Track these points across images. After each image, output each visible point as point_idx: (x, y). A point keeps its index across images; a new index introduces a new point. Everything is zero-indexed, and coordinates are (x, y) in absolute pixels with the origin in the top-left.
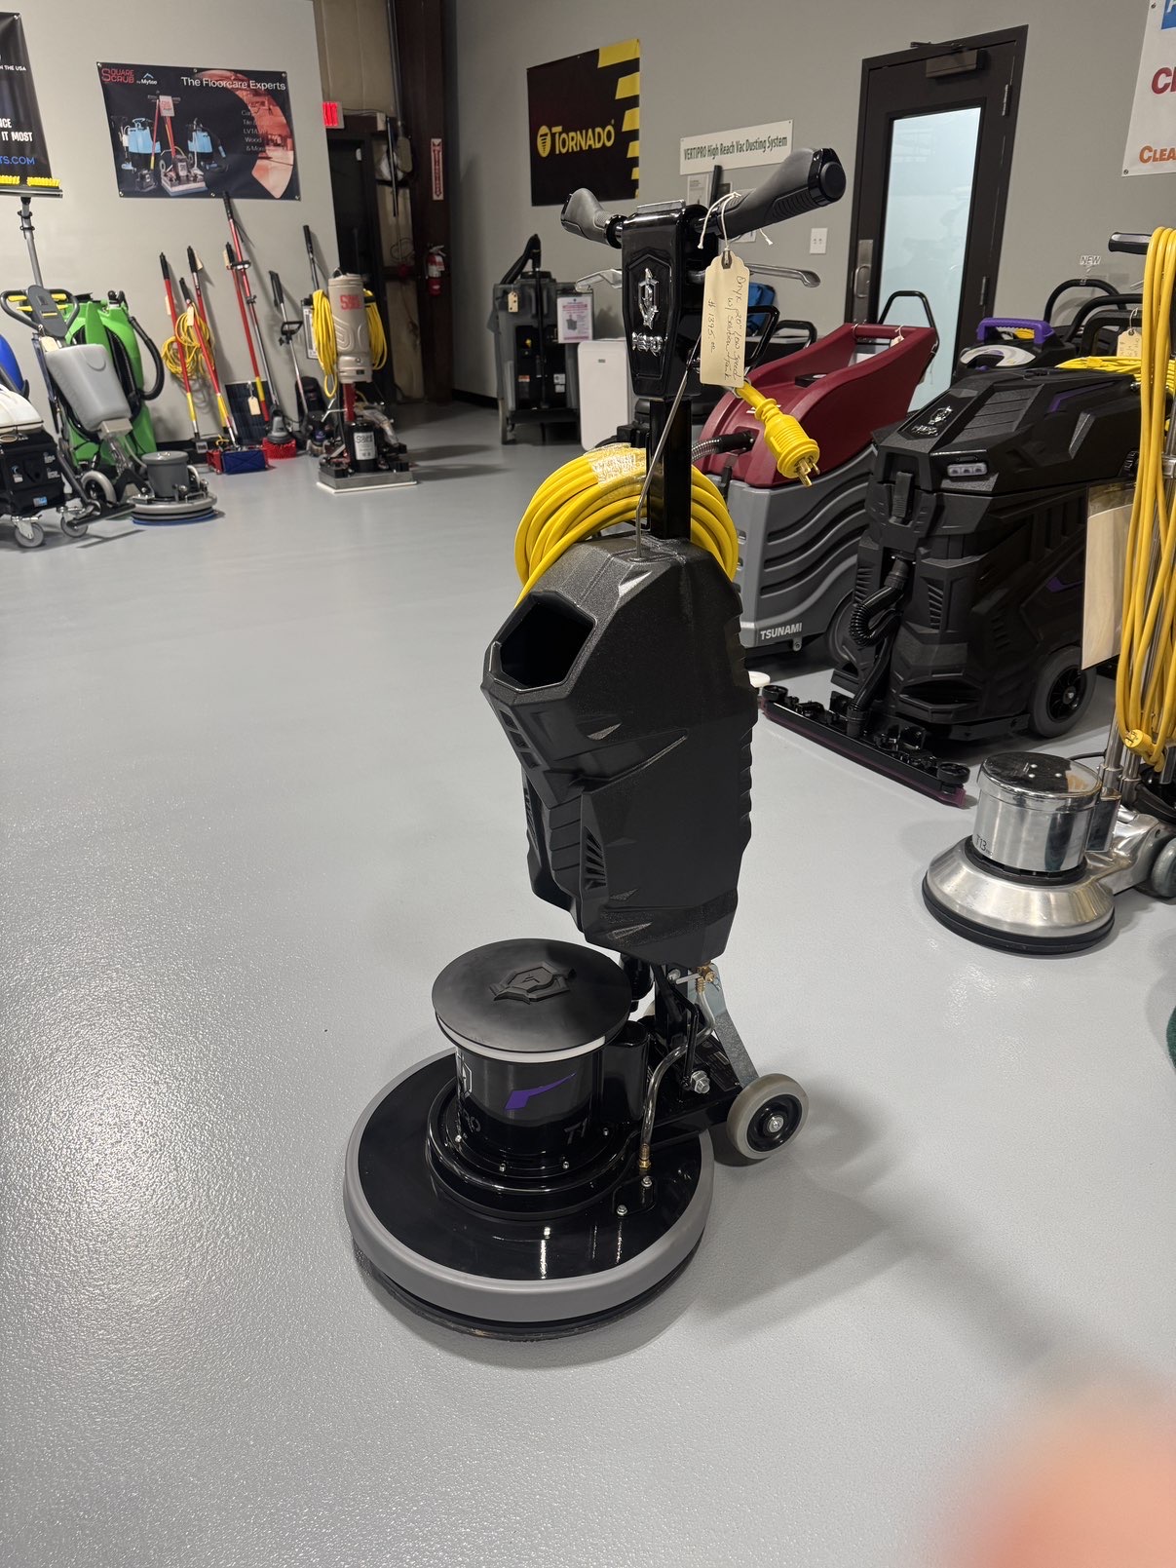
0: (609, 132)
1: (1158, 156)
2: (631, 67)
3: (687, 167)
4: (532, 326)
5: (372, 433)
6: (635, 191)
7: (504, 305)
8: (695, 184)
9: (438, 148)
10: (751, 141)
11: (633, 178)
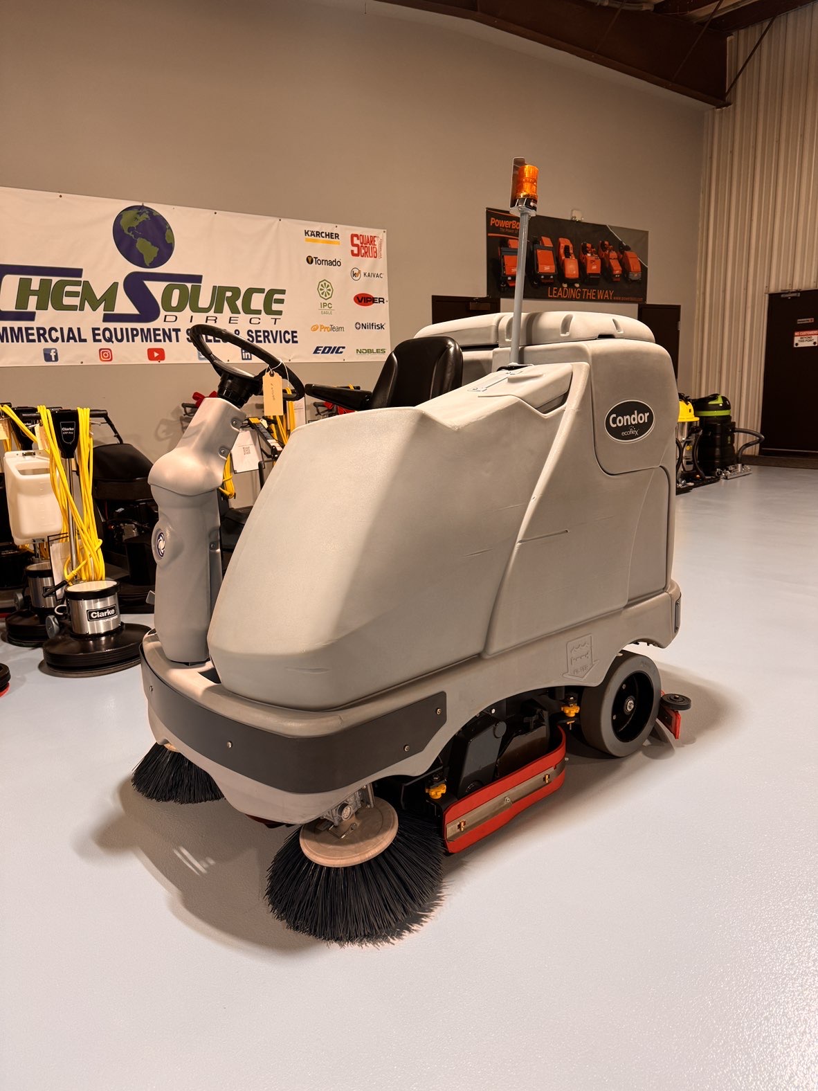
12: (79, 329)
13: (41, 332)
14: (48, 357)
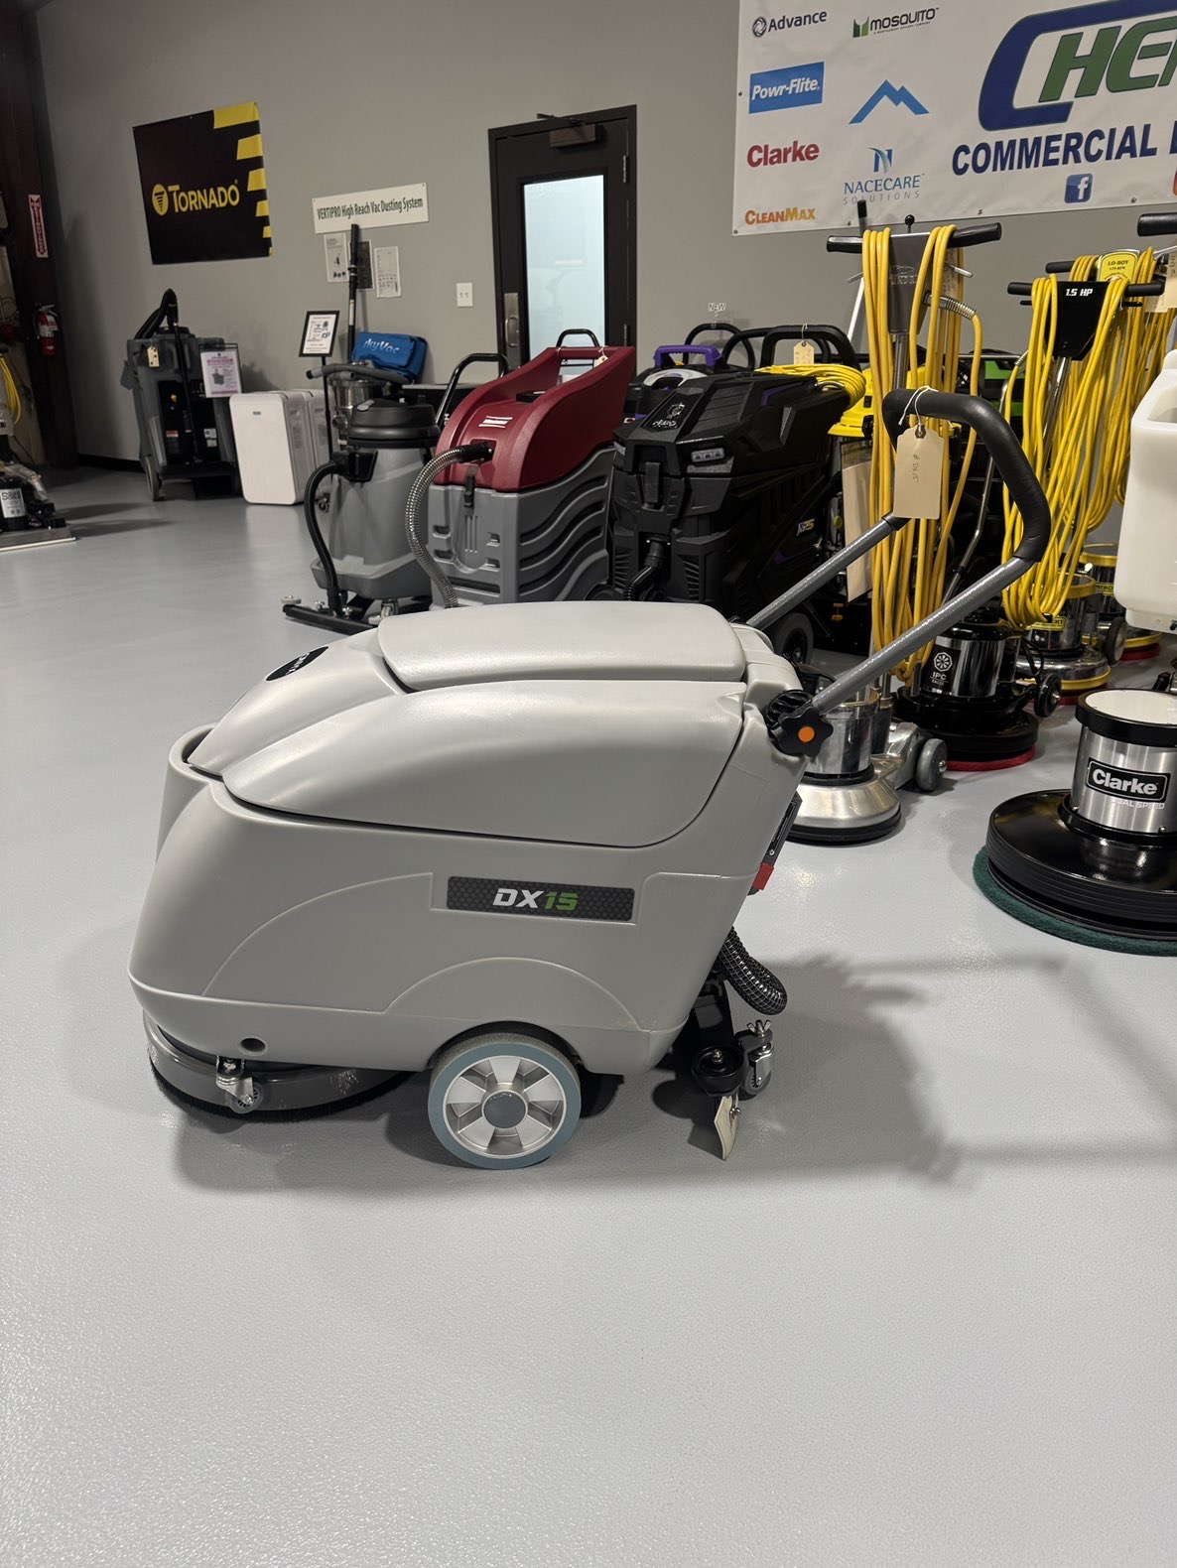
0: (233, 192)
1: (760, 219)
2: (252, 129)
3: (322, 226)
4: (174, 382)
5: (20, 489)
6: (268, 250)
7: (144, 360)
8: (332, 242)
9: (38, 205)
10: (386, 202)
11: (265, 236)
12: (1147, 128)
13: (1073, 142)
14: (1071, 195)
